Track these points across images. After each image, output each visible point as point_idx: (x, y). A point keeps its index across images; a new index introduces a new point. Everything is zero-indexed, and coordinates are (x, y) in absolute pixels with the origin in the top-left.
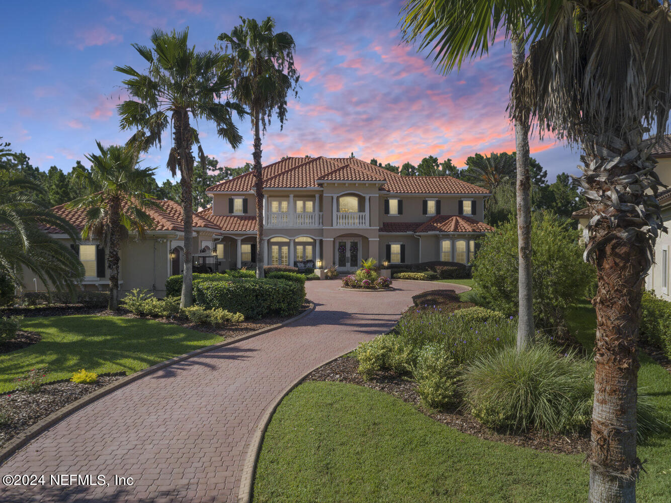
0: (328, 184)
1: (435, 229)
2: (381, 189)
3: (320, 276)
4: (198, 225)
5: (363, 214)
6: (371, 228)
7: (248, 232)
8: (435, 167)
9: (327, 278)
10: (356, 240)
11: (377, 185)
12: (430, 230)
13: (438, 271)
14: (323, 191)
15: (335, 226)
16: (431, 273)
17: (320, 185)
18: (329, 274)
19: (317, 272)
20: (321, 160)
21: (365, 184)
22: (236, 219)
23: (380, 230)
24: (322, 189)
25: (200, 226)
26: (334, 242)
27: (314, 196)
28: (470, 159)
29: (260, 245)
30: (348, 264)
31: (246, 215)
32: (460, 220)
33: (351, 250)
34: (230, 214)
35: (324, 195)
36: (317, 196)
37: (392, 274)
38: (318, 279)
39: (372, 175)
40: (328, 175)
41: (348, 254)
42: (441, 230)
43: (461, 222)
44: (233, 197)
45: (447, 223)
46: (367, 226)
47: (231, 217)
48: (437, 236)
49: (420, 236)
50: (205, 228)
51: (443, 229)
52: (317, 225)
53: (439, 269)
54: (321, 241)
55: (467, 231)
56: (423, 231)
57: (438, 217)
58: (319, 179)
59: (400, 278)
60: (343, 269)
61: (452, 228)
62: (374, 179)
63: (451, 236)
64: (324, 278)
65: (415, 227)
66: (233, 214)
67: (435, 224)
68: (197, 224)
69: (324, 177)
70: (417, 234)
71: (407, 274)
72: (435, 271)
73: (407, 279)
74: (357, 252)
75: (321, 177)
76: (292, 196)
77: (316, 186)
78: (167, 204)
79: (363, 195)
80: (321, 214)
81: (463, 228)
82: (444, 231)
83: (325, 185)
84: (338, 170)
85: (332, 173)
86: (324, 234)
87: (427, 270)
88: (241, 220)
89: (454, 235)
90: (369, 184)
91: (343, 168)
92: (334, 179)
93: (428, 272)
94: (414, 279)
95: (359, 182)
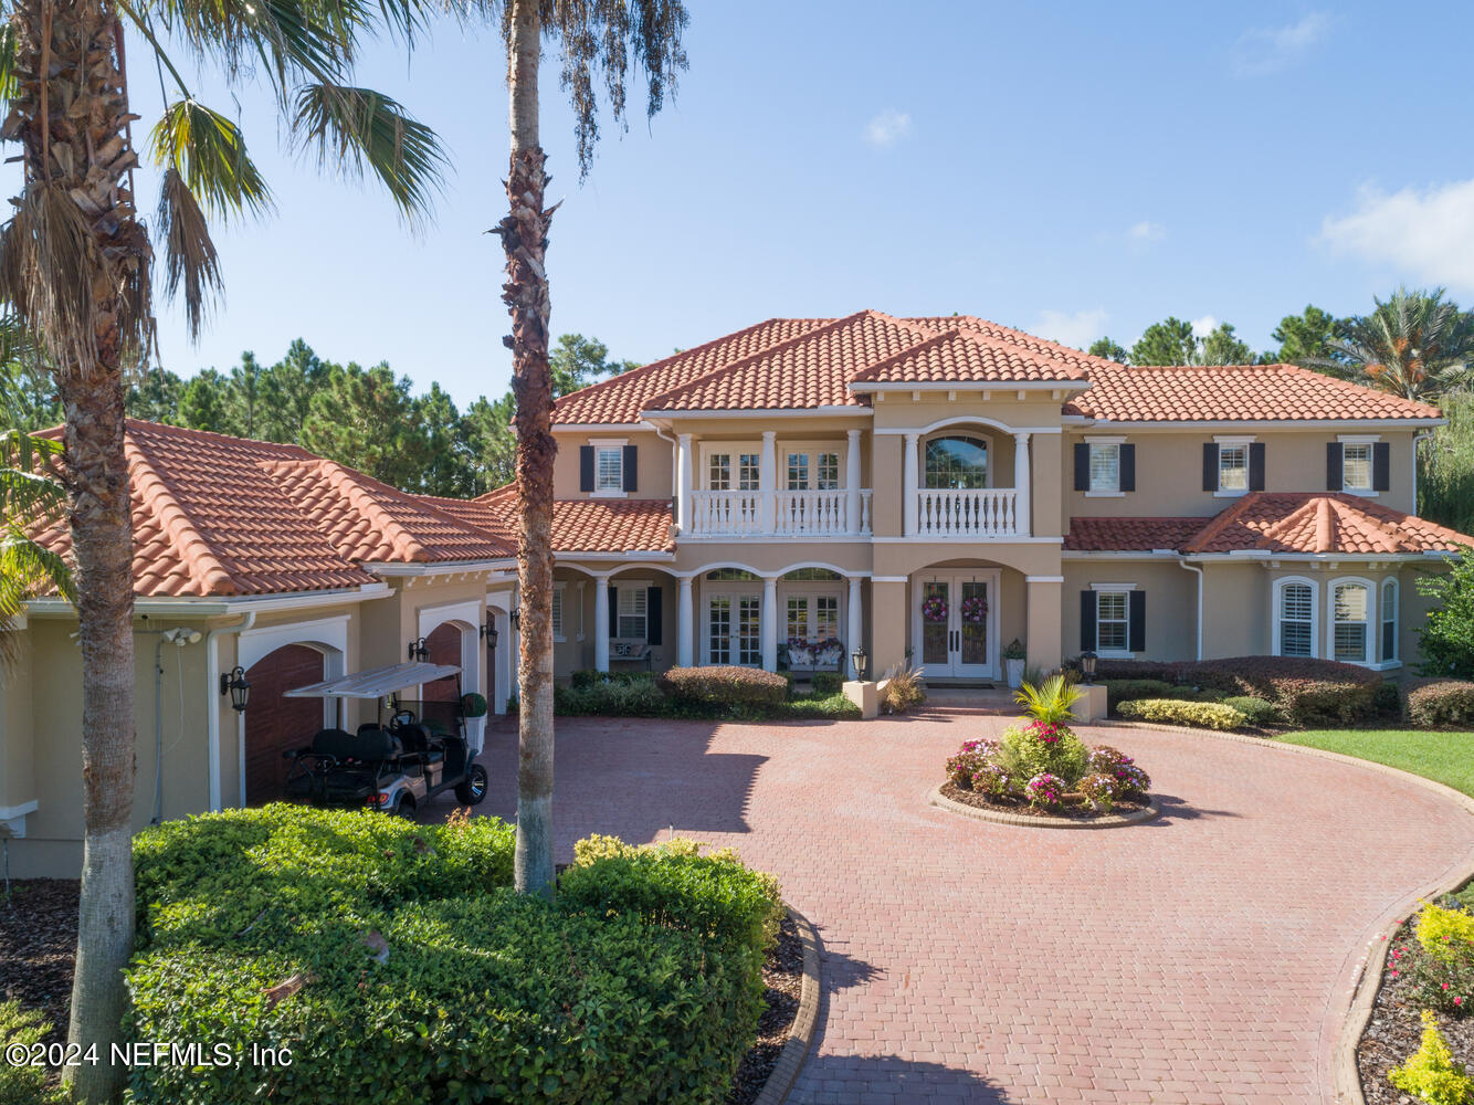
0: (888, 394)
1: (1254, 540)
2: (1068, 410)
3: (860, 704)
4: (394, 555)
5: (1009, 493)
6: (1036, 540)
7: (628, 556)
8: (1185, 349)
9: (886, 711)
10: (980, 576)
11: (1056, 396)
12: (1236, 546)
13: (1286, 698)
14: (871, 418)
15: (913, 535)
16: (1254, 701)
17: (864, 399)
18: (894, 698)
19: (853, 692)
20: (867, 322)
21: (1016, 393)
22: (600, 509)
23: (1066, 546)
24: (868, 412)
25: (401, 559)
26: (909, 587)
27: (843, 436)
28: (1289, 323)
29: (531, 703)
30: (955, 656)
31: (634, 496)
32: (1343, 511)
33: (963, 610)
34: (584, 496)
35: (877, 431)
36: (853, 435)
37: (1113, 700)
38: (854, 715)
39: (1040, 363)
40: (889, 365)
41: (955, 623)
42: (1275, 546)
43: (1349, 517)
44: (593, 442)
45: (1296, 521)
46: (1021, 534)
47: (587, 503)
48: (1259, 567)
49: (1199, 565)
50: (417, 566)
51: (1286, 541)
52: (852, 530)
53: (1288, 691)
54: (866, 585)
55: (1377, 548)
56: (1209, 548)
57: (1256, 499)
58: (861, 378)
59: (1141, 718)
60: (939, 671)
61: (1321, 540)
62: (1047, 375)
63: (1315, 567)
64: (875, 710)
65: (1183, 532)
66: (592, 495)
67: (1251, 525)
68: (391, 548)
69: (876, 371)
70: (1192, 558)
71: (1168, 706)
72: (1275, 697)
73: (1168, 721)
74: (984, 616)
75: (867, 372)
76: (770, 436)
77: (851, 401)
78: (313, 473)
79: (1009, 430)
80: (866, 493)
81: (1358, 539)
82: (1289, 549)
83: (881, 398)
84: (922, 347)
85: (901, 359)
86: (877, 563)
87: (1238, 691)
88: (615, 514)
89: (1328, 564)
90: (1030, 393)
91: (938, 342)
92: (910, 376)
93: (1244, 699)
94: (1195, 724)
95: (996, 385)
